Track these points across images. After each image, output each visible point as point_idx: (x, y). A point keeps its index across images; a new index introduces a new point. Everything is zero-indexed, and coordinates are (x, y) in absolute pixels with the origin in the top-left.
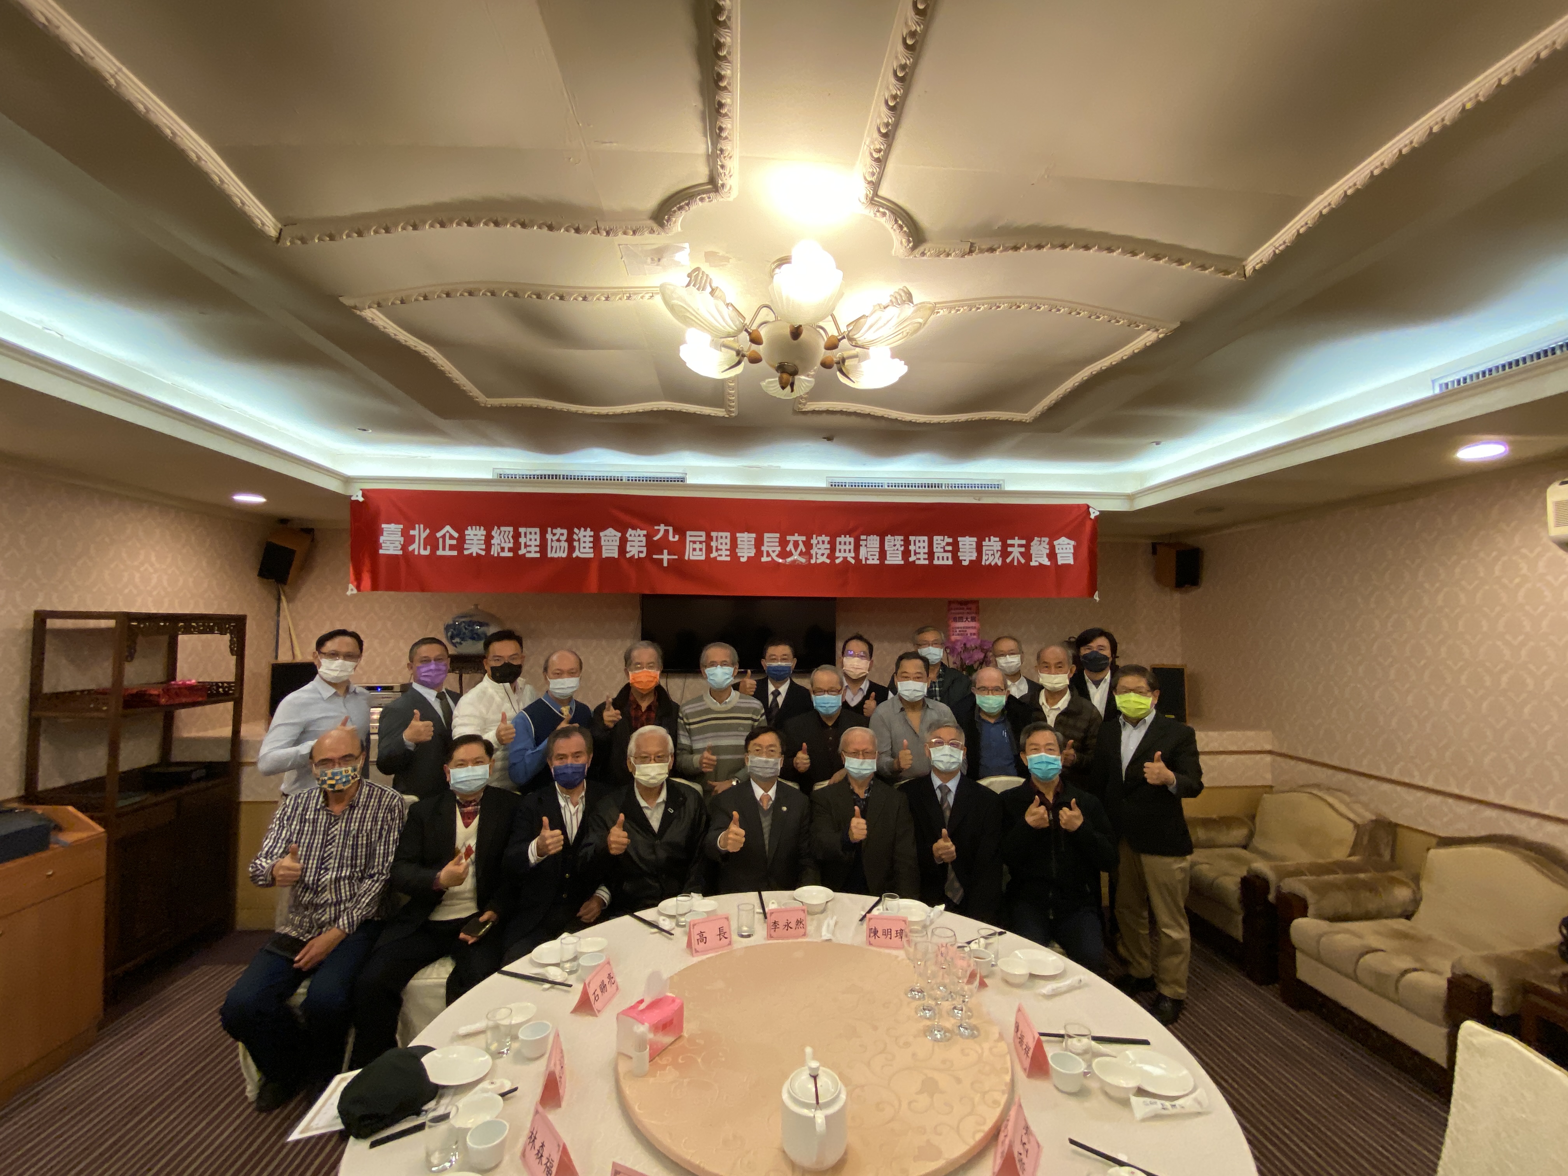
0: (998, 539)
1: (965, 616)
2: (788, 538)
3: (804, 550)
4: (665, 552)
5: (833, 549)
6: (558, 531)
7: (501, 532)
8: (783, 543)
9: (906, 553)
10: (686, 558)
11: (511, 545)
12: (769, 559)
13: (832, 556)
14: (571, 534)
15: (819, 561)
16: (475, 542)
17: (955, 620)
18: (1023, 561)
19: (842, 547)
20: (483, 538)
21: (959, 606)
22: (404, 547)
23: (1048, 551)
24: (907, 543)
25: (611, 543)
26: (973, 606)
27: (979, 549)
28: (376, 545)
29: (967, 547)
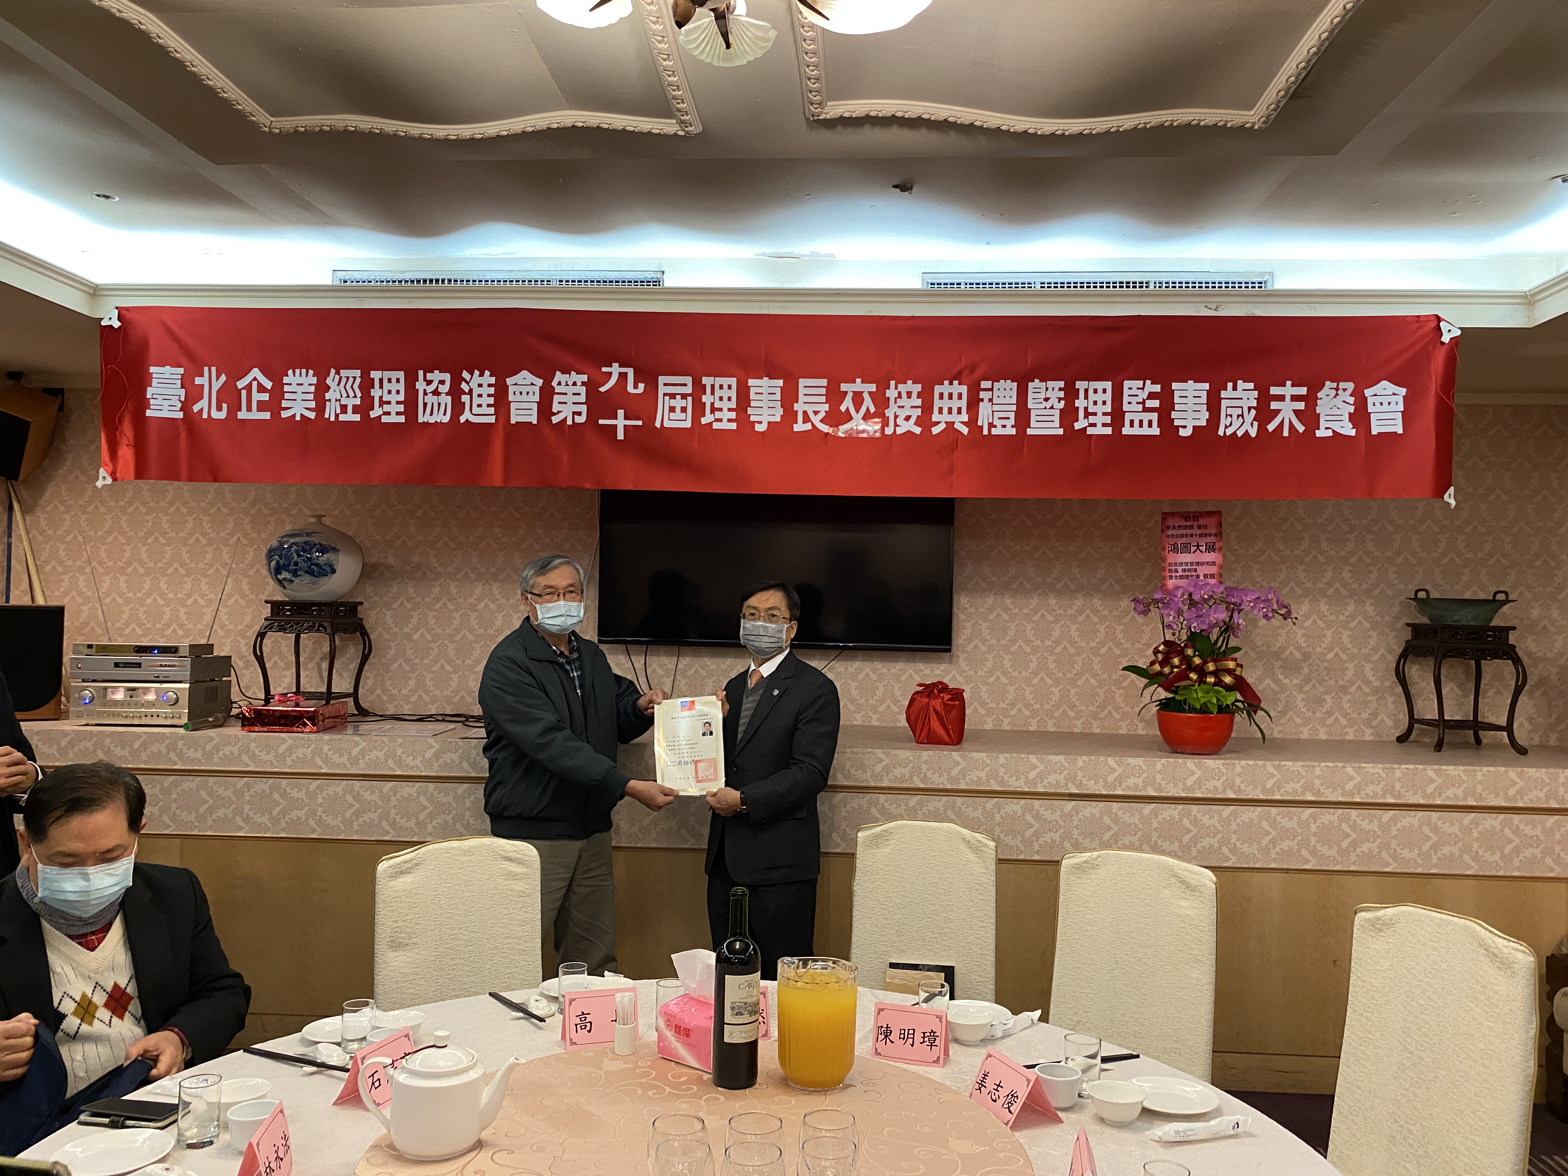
0: (1251, 385)
1: (1194, 541)
2: (844, 387)
3: (872, 410)
4: (621, 413)
5: (927, 408)
6: (436, 376)
7: (341, 378)
8: (834, 396)
9: (1069, 414)
10: (658, 424)
11: (358, 402)
12: (808, 426)
13: (925, 420)
14: (457, 380)
15: (899, 431)
16: (299, 396)
17: (1175, 550)
18: (1301, 428)
19: (946, 404)
20: (312, 389)
21: (1183, 523)
22: (185, 407)
23: (1352, 409)
24: (1071, 394)
25: (524, 397)
26: (1211, 522)
27: (1214, 405)
28: (144, 404)
29: (1190, 400)
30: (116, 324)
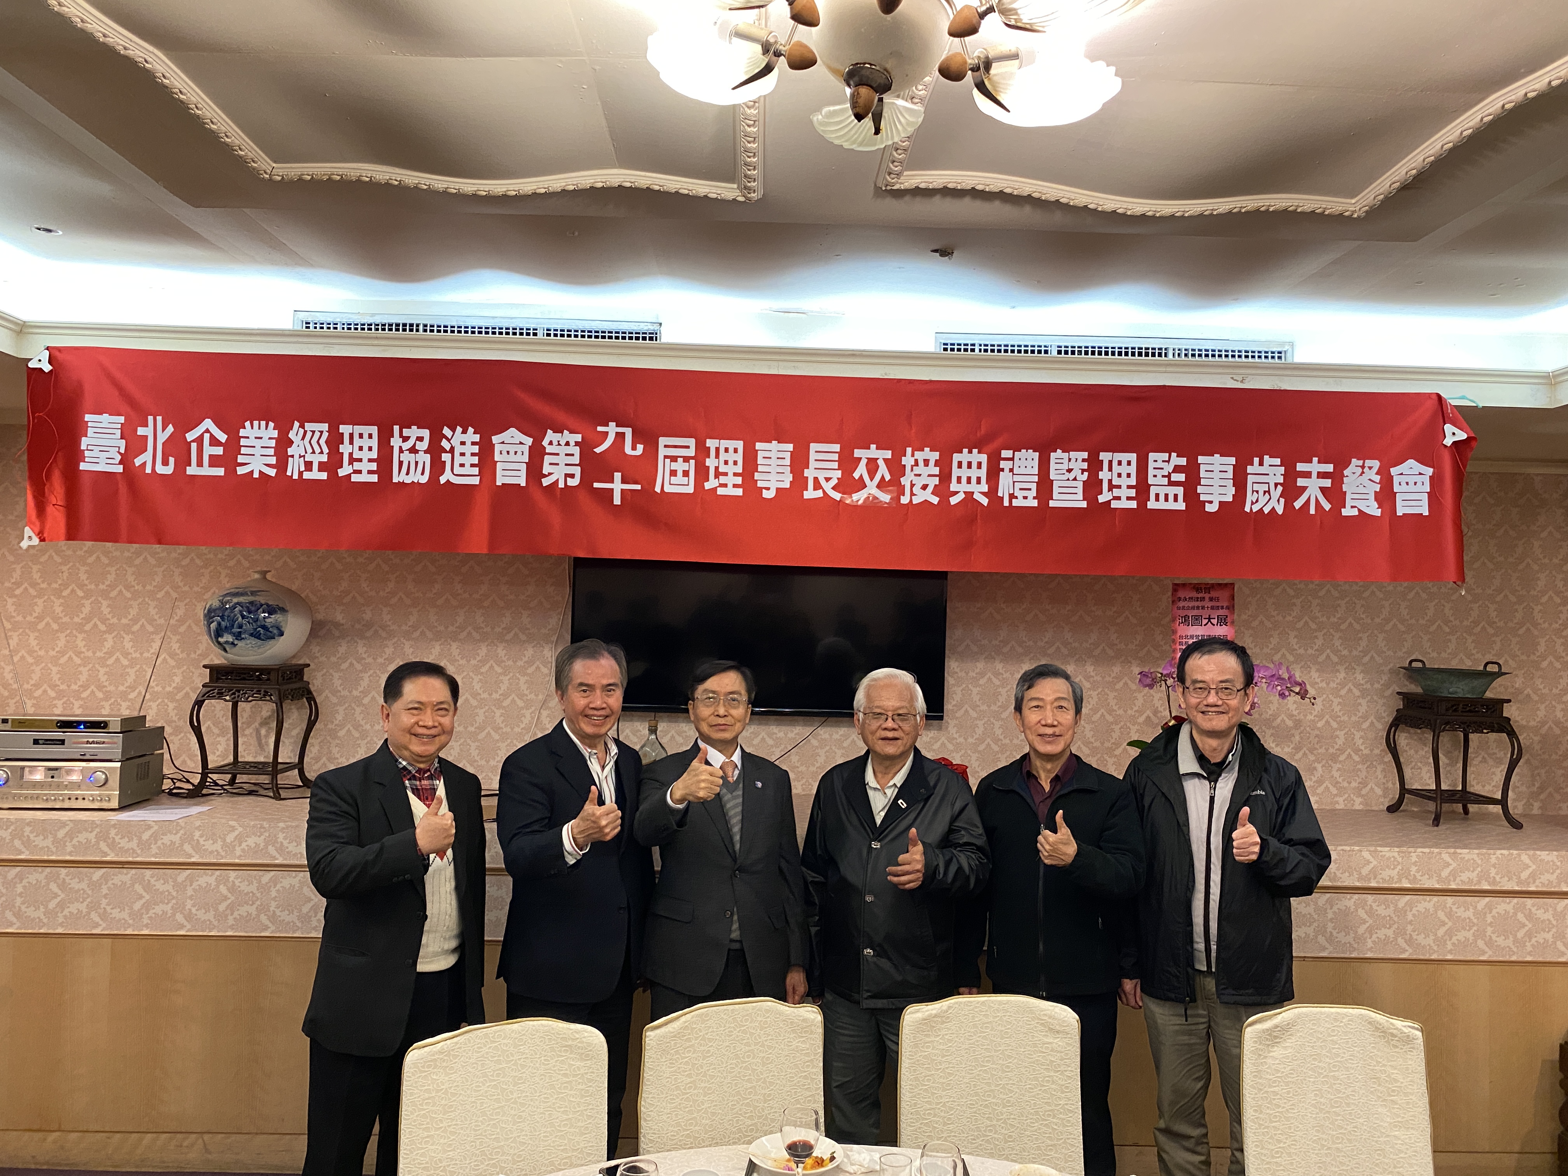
0: (1278, 461)
1: (1205, 613)
2: (858, 453)
3: (888, 477)
4: (618, 476)
5: (945, 477)
6: (413, 432)
7: (305, 432)
8: (847, 462)
9: (1092, 487)
10: (658, 489)
11: (324, 458)
12: (819, 494)
13: (943, 489)
14: (436, 438)
15: (916, 500)
16: (258, 451)
17: (1186, 620)
18: (1327, 506)
19: (964, 473)
20: (273, 443)
21: (1194, 594)
22: (126, 460)
23: (1378, 488)
24: (1094, 466)
25: (512, 458)
26: (1223, 595)
27: (1240, 481)
28: (76, 455)
29: (1216, 475)
30: (47, 368)
